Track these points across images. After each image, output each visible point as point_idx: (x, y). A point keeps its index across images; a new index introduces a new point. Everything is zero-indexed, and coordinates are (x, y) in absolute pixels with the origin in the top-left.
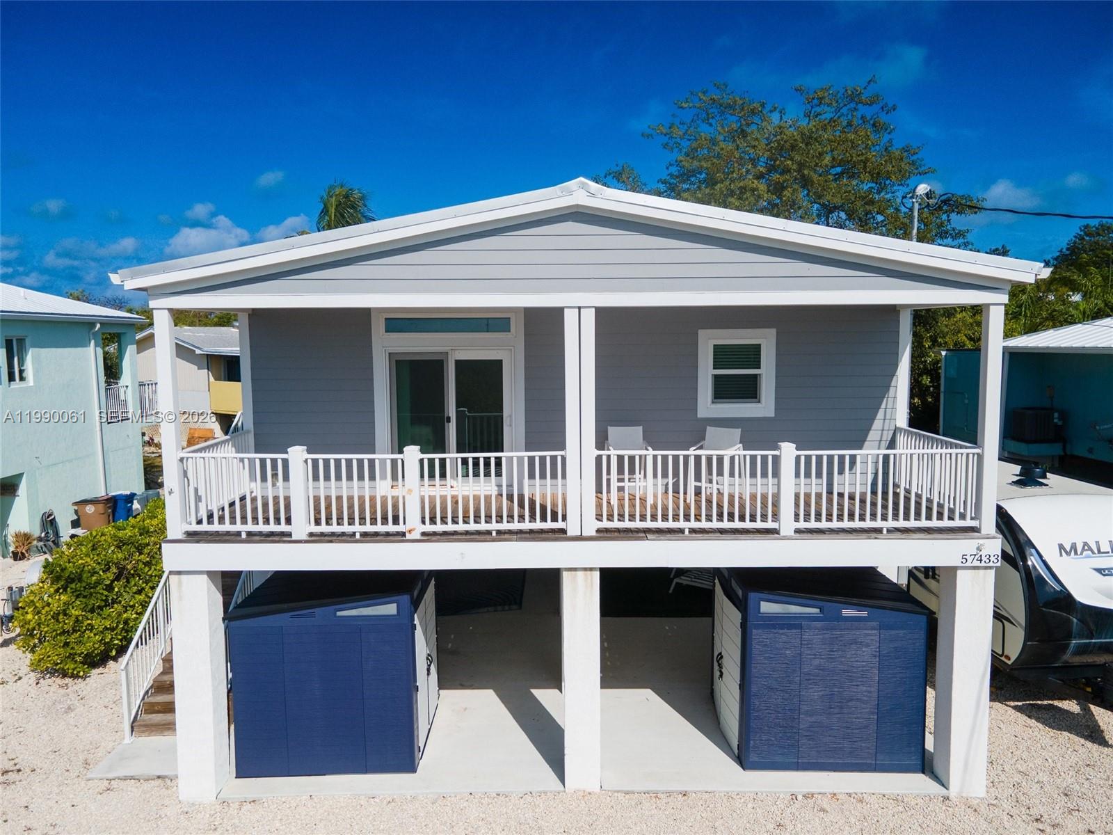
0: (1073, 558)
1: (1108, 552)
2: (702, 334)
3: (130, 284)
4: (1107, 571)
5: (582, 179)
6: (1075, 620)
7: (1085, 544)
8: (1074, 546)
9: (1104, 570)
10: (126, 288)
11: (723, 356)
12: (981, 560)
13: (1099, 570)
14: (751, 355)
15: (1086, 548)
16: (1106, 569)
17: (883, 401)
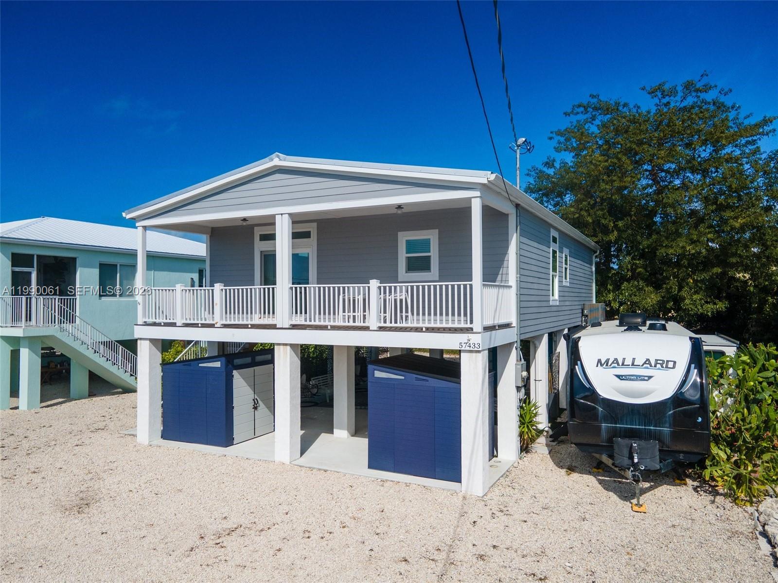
0: (604, 368)
1: (629, 365)
2: (400, 234)
3: (129, 216)
4: (624, 377)
5: (277, 153)
6: (600, 409)
7: (616, 359)
8: (607, 361)
9: (622, 376)
10: (127, 218)
11: (411, 246)
12: (470, 347)
13: (618, 376)
14: (425, 245)
15: (615, 362)
16: (623, 376)
17: (500, 270)
